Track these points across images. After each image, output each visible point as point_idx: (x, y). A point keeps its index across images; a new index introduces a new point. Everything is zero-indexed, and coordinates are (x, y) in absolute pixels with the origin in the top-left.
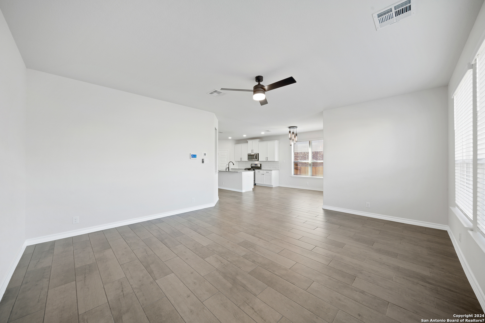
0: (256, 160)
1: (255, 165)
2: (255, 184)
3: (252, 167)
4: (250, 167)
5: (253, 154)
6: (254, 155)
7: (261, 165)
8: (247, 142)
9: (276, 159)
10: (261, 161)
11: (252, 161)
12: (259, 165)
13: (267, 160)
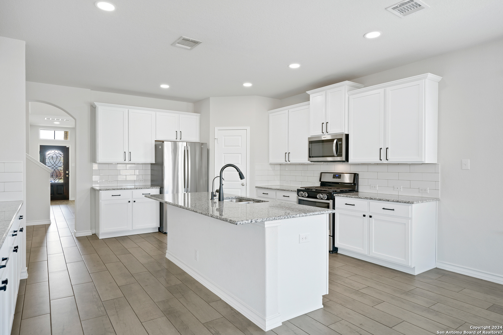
0: (339, 159)
1: (335, 177)
2: (334, 251)
3: (323, 184)
4: (318, 184)
5: (329, 137)
6: (332, 140)
7: (356, 176)
8: (308, 99)
9: (429, 157)
10: (359, 164)
11: (323, 163)
12: (347, 179)
13: (383, 157)
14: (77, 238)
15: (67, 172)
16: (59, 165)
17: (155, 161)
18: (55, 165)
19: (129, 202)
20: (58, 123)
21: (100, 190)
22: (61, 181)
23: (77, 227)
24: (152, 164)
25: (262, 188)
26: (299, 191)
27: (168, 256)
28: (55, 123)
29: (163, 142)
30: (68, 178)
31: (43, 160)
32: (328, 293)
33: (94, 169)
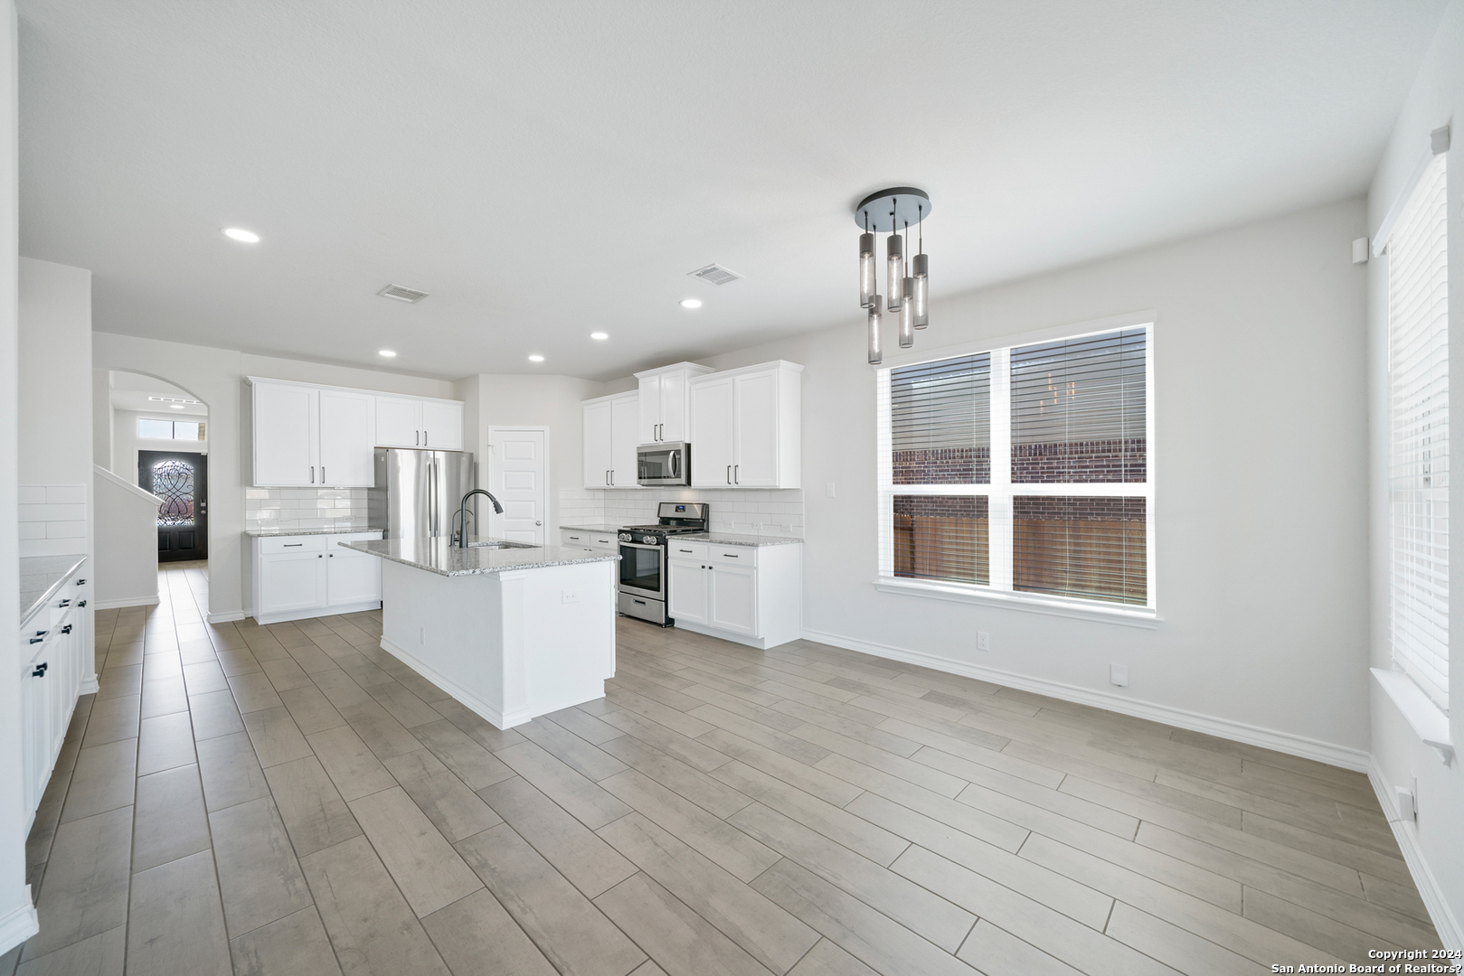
0: (677, 481)
1: (677, 509)
3: (660, 521)
4: (656, 522)
5: (663, 448)
6: (668, 452)
7: (705, 508)
8: (635, 385)
9: (786, 479)
10: (710, 490)
11: (663, 487)
12: (697, 513)
13: (732, 480)
14: (211, 625)
15: (203, 505)
16: (185, 489)
17: (376, 484)
18: (174, 490)
19: (320, 556)
20: (181, 407)
21: (259, 536)
22: (190, 523)
23: (213, 606)
24: (369, 489)
25: (569, 529)
26: (620, 532)
27: (384, 645)
28: (173, 406)
29: (387, 449)
30: (206, 516)
31: (145, 482)
32: (613, 676)
33: (247, 497)
